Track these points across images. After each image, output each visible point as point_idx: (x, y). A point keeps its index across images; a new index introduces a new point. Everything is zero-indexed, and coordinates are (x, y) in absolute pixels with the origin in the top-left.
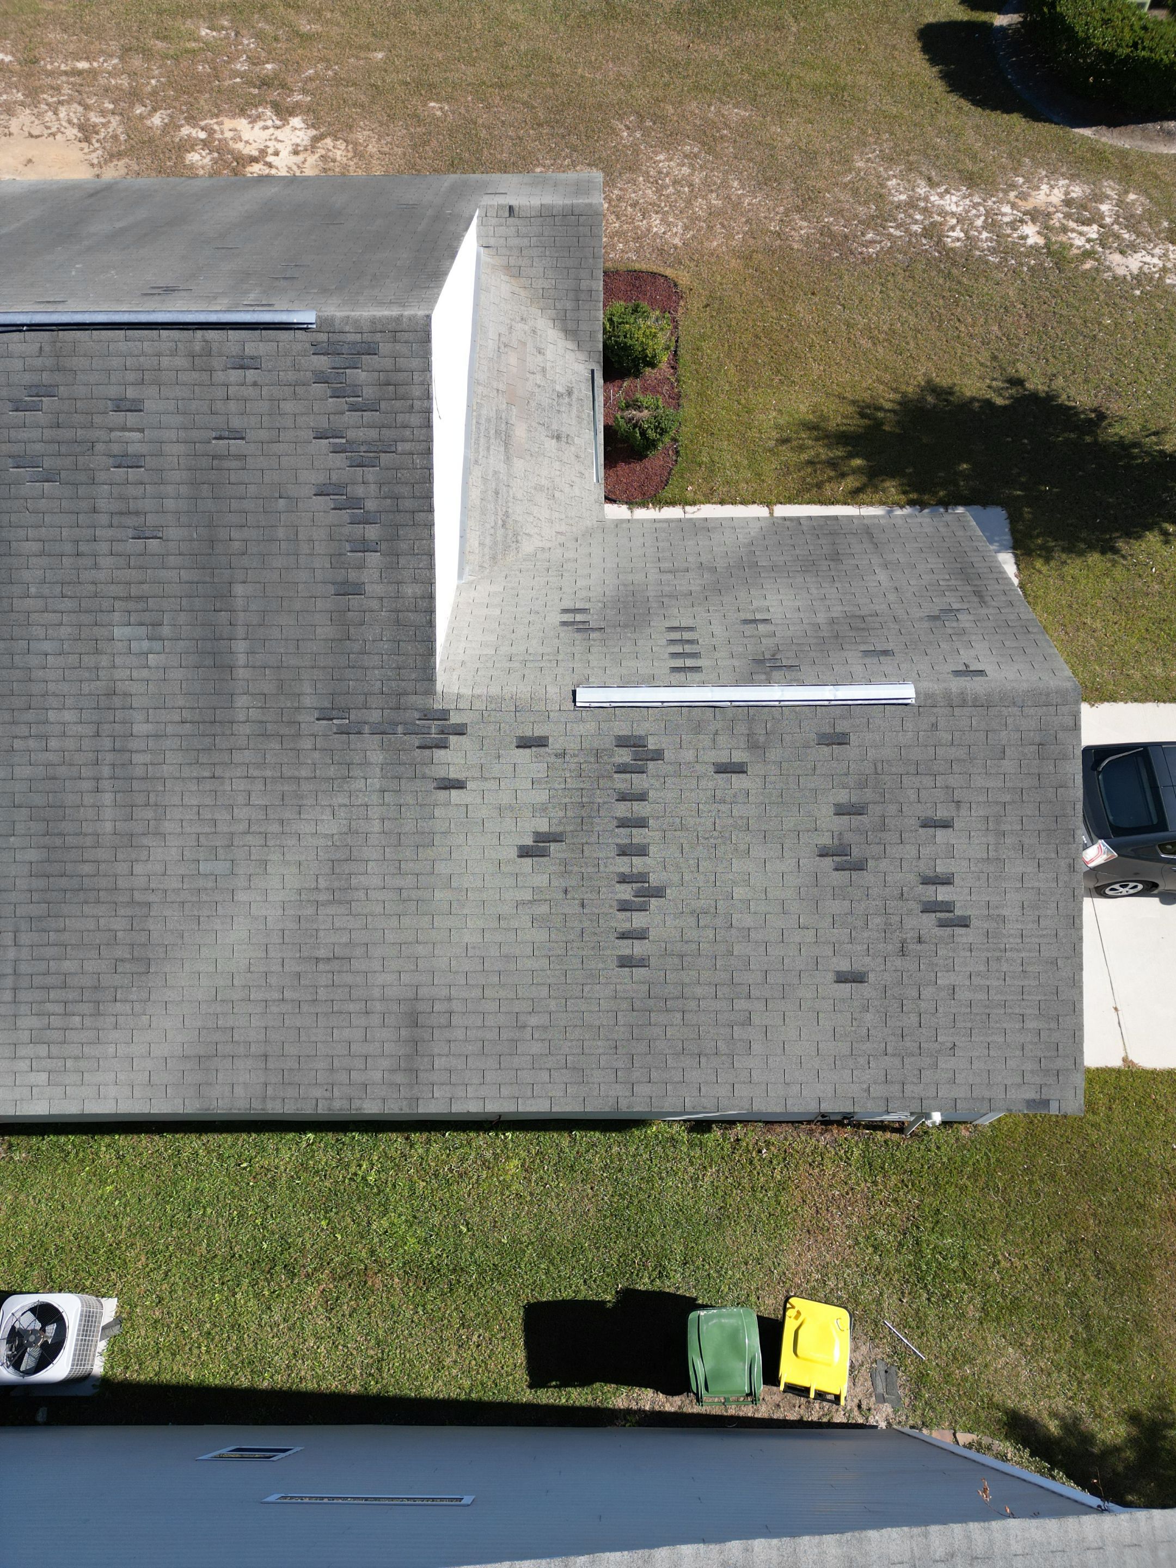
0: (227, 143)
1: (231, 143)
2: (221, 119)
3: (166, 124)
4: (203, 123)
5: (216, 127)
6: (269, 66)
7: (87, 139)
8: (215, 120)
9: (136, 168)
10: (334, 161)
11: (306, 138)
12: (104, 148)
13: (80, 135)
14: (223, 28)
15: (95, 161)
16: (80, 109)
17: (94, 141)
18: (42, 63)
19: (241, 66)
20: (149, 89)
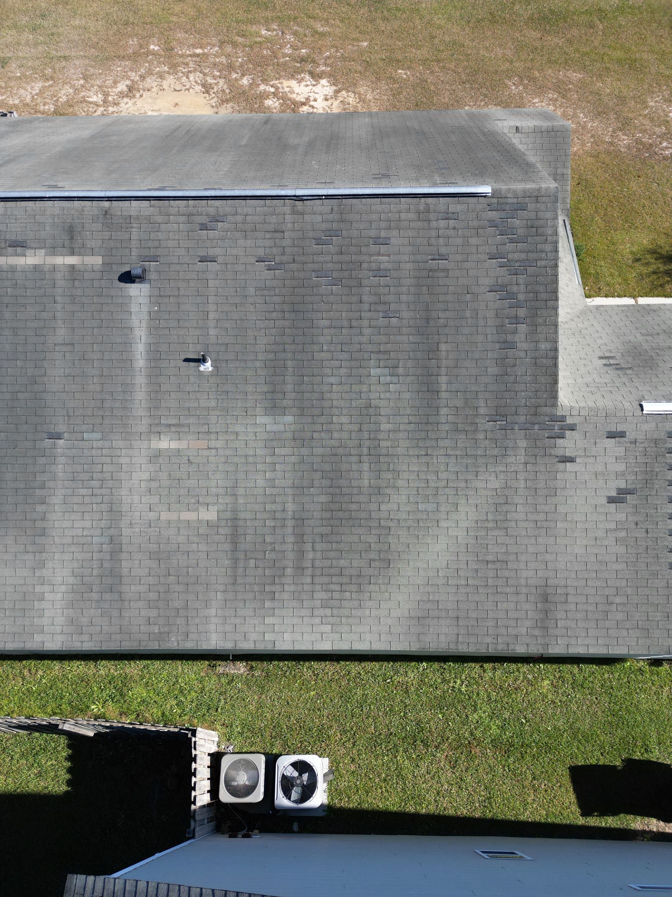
0: (287, 95)
1: (289, 94)
2: (281, 81)
3: (251, 84)
4: (271, 83)
5: (279, 85)
6: (304, 51)
7: (207, 92)
8: (278, 81)
9: (238, 108)
10: (349, 104)
11: (331, 91)
12: (218, 97)
13: (203, 90)
14: (274, 30)
15: (214, 104)
16: (201, 75)
17: (211, 93)
18: (176, 50)
19: (288, 50)
20: (238, 64)
